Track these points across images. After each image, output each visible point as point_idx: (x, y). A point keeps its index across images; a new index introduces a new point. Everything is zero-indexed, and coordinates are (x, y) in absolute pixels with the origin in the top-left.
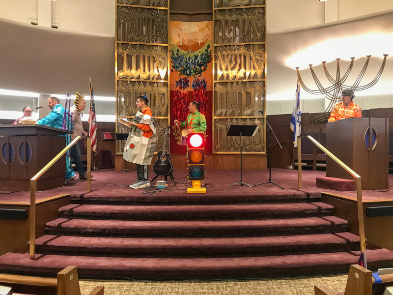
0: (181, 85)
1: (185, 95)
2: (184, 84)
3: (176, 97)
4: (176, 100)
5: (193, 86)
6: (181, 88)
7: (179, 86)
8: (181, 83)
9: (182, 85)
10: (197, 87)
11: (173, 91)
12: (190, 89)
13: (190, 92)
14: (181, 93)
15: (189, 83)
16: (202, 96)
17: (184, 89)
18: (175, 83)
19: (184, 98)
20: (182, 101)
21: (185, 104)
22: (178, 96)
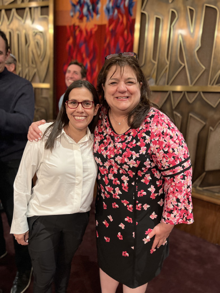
0: (81, 11)
1: (90, 35)
2: (88, 10)
3: (71, 41)
4: (70, 47)
5: (108, 10)
6: (81, 18)
7: (78, 14)
8: (82, 7)
9: (85, 10)
10: (114, 12)
11: (65, 27)
12: (101, 19)
13: (101, 27)
14: (81, 31)
15: (99, 6)
16: (122, 34)
17: (88, 19)
18: (70, 7)
19: (87, 41)
20: (83, 48)
21: (88, 56)
22: (75, 38)
